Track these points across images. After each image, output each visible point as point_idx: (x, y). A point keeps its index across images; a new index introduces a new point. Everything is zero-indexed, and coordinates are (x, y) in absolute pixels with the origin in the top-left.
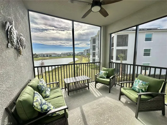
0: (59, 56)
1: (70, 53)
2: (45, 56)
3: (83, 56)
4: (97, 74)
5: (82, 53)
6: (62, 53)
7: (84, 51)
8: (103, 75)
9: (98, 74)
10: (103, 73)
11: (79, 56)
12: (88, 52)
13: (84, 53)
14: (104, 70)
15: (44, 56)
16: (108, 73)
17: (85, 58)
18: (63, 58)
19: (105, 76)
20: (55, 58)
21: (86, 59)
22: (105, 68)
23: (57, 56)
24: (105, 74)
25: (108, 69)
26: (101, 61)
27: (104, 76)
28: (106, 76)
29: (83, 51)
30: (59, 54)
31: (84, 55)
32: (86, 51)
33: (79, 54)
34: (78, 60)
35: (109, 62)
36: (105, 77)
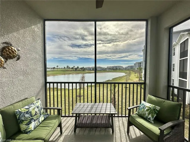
0: (104, 70)
1: (116, 67)
2: (92, 69)
3: (133, 71)
4: (135, 106)
5: (132, 67)
6: (108, 67)
7: (135, 64)
8: (147, 113)
9: (137, 107)
10: (147, 108)
11: (128, 70)
12: (140, 66)
13: (134, 67)
14: (151, 102)
15: (90, 70)
16: (159, 111)
17: (135, 74)
18: (108, 72)
19: (150, 116)
20: (100, 72)
21: (137, 75)
22: (154, 98)
23: (103, 69)
24: (151, 110)
25: (161, 102)
26: (148, 82)
27: (149, 114)
28: (153, 116)
29: (133, 65)
30: (105, 68)
31: (135, 69)
32: (138, 65)
33: (128, 67)
34: (126, 75)
35: (166, 84)
36: (149, 119)
